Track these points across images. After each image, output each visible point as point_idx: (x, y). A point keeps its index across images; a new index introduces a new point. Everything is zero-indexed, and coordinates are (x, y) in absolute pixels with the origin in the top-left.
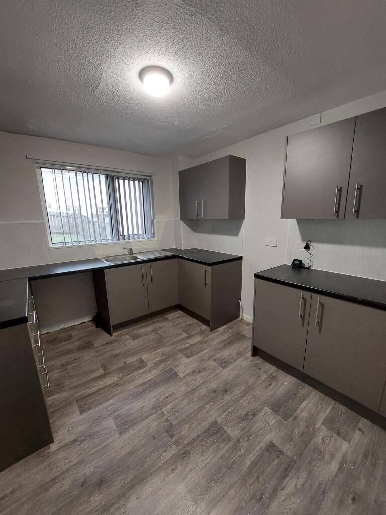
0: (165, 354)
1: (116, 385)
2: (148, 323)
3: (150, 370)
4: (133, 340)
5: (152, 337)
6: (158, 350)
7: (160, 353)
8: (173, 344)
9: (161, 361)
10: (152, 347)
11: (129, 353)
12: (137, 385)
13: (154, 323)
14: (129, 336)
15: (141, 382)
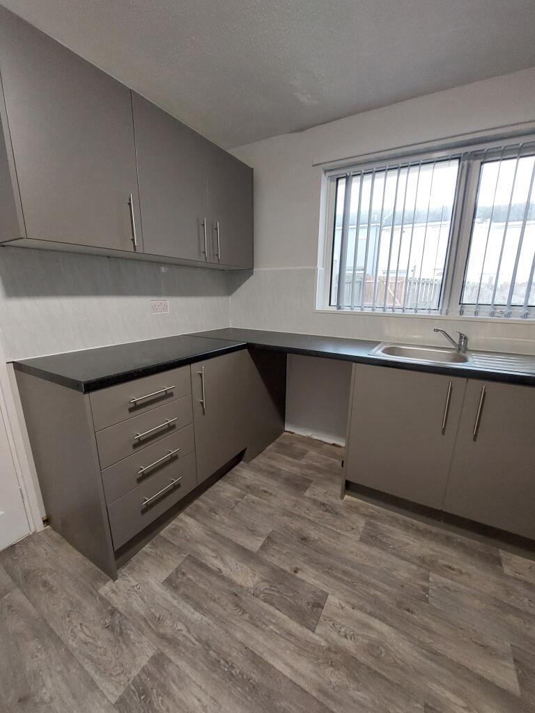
0: (378, 658)
1: (236, 595)
2: (434, 529)
3: (304, 648)
4: (362, 540)
5: (404, 572)
6: (376, 623)
7: (374, 636)
8: (434, 655)
9: (349, 664)
10: (375, 597)
11: (323, 558)
12: (251, 644)
13: (448, 541)
14: (368, 524)
15: (259, 650)
